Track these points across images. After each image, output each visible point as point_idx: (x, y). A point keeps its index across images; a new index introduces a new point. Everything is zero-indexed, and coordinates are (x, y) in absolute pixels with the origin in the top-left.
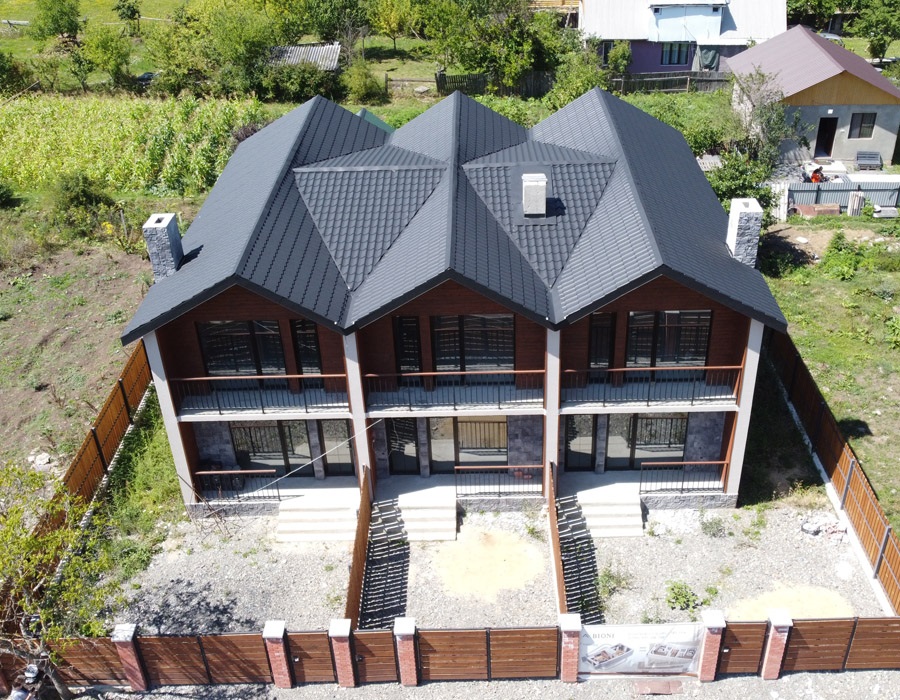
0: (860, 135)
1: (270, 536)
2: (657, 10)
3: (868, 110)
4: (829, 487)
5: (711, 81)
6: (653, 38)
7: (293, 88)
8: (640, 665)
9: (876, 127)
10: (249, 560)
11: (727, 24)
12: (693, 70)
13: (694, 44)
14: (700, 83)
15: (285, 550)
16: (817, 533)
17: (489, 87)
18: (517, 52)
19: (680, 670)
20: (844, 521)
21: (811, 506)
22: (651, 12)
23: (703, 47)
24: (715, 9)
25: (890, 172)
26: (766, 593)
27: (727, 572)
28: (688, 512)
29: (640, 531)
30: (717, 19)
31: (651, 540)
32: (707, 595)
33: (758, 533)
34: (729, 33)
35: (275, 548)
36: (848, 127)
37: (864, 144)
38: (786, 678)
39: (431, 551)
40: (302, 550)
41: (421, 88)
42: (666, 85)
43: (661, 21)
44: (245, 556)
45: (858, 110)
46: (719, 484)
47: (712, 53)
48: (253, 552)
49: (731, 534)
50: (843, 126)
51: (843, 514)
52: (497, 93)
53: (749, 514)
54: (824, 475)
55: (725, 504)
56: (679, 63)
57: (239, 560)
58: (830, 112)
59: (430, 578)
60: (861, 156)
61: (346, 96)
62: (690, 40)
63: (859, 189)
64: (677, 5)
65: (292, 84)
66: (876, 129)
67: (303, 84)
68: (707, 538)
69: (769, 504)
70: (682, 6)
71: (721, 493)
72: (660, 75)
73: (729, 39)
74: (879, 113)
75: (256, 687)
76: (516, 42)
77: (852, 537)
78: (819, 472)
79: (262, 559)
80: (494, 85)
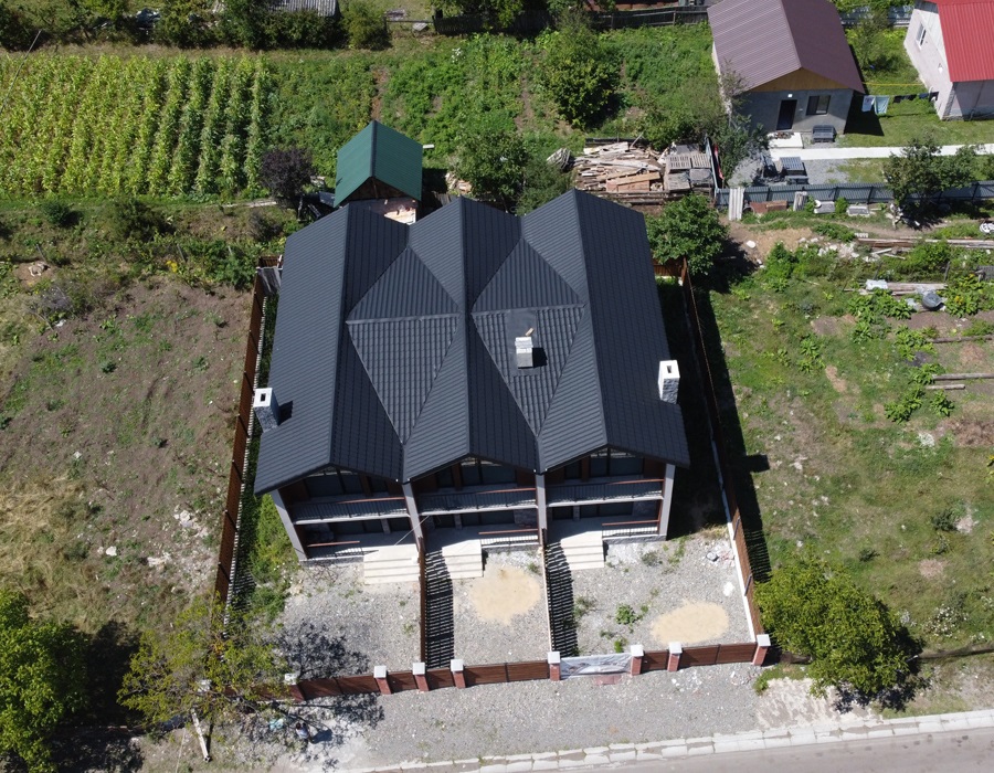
1: (360, 580)
4: (730, 525)
5: (694, 14)
7: (294, 36)
10: (349, 600)
14: (685, 16)
15: (373, 591)
16: (716, 560)
20: (734, 549)
25: (841, 145)
26: (678, 609)
27: (655, 594)
28: (634, 546)
29: (602, 565)
31: (610, 570)
32: (641, 612)
33: (678, 561)
35: (365, 589)
37: (821, 119)
38: (681, 671)
39: (467, 586)
40: (382, 591)
41: (419, 25)
42: (654, 20)
44: (347, 596)
45: (814, 94)
46: (654, 528)
48: (351, 593)
49: (661, 563)
51: (734, 543)
52: (492, 33)
53: (675, 544)
54: (729, 518)
55: (658, 540)
57: (343, 601)
58: (790, 96)
59: (468, 607)
60: (817, 129)
63: (803, 190)
65: (294, 32)
68: (645, 567)
71: (655, 534)
77: (737, 563)
79: (358, 598)
80: (488, 25)
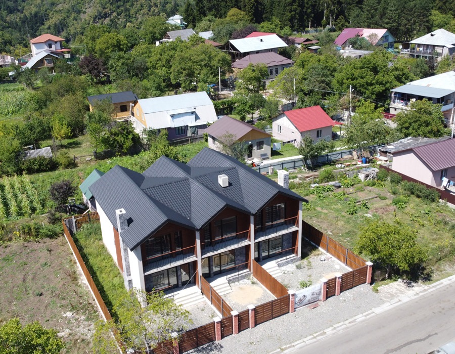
0: (260, 149)
2: (172, 116)
3: (261, 140)
4: (320, 248)
5: (196, 138)
6: (173, 126)
7: (36, 167)
8: (309, 301)
9: (264, 145)
11: (197, 118)
12: (188, 136)
13: (187, 126)
14: (193, 139)
16: (325, 260)
17: (117, 153)
18: (127, 139)
19: (317, 299)
20: (329, 255)
21: (318, 255)
22: (170, 118)
23: (191, 127)
24: (192, 113)
25: (272, 159)
27: (310, 276)
28: (290, 265)
29: (281, 273)
30: (193, 117)
31: (285, 275)
32: (309, 283)
33: (310, 265)
34: (198, 120)
36: (256, 147)
37: (262, 151)
38: (341, 294)
39: (228, 296)
41: (88, 158)
42: (182, 142)
43: (175, 120)
45: (258, 141)
46: (294, 255)
47: (194, 128)
49: (304, 267)
50: (254, 146)
51: (328, 254)
52: (120, 156)
53: (305, 261)
54: (317, 246)
55: (298, 260)
56: (182, 134)
58: (250, 143)
60: (262, 155)
61: (58, 167)
62: (186, 125)
63: (271, 166)
64: (179, 114)
65: (36, 165)
66: (264, 146)
67: (40, 165)
68: (299, 270)
69: (309, 257)
70: (181, 114)
71: (296, 257)
72: (179, 139)
73: (199, 123)
74: (264, 140)
75: (211, 343)
76: (126, 135)
77: (334, 258)
78: (315, 246)
80: (118, 153)
